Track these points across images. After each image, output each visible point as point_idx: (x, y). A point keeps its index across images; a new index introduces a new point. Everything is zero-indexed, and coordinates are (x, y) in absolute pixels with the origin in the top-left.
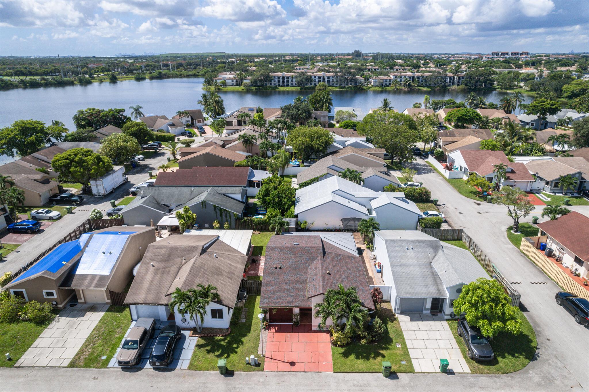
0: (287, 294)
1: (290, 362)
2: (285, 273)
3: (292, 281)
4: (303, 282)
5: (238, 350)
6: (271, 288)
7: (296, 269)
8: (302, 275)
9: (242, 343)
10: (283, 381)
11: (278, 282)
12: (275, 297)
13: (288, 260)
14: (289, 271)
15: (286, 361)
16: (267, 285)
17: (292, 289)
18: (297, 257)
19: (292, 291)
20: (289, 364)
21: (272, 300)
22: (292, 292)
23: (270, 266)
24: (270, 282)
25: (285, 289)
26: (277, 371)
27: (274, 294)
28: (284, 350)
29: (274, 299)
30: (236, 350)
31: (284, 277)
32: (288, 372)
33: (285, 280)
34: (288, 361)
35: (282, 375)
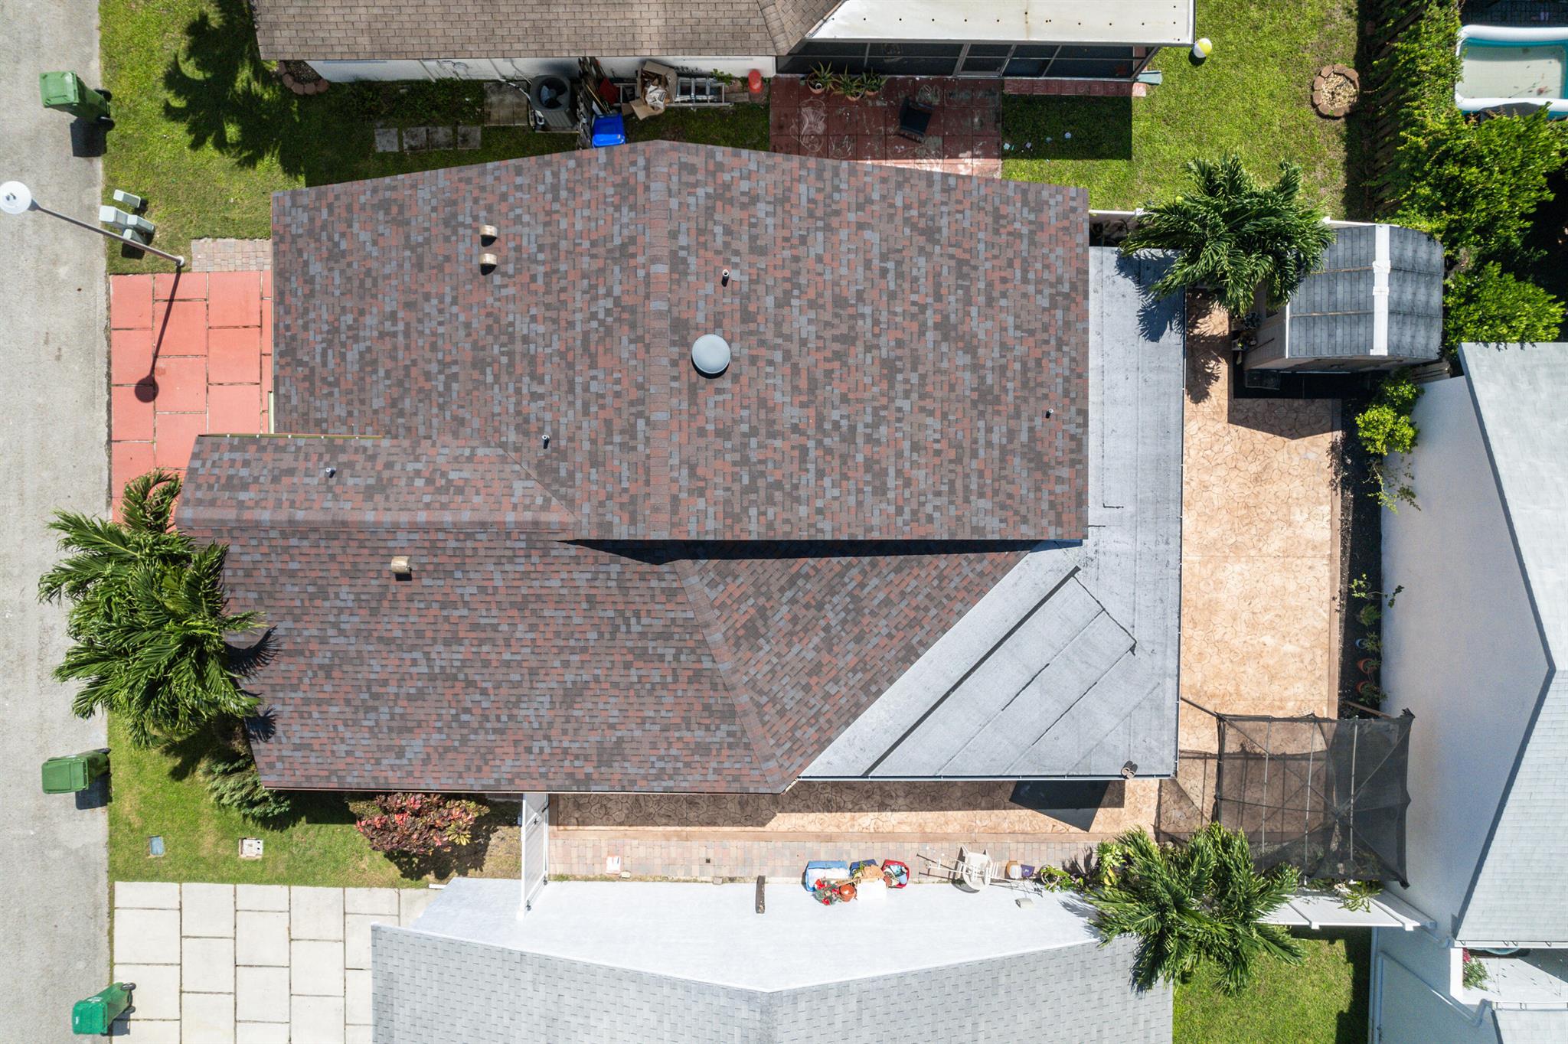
0: (335, 330)
1: (158, 379)
2: (454, 302)
3: (407, 348)
4: (401, 413)
5: (209, 149)
6: (364, 236)
7: (479, 364)
8: (441, 407)
9: (250, 162)
10: (58, 358)
11: (401, 266)
12: (316, 268)
13: (548, 307)
14: (468, 325)
15: (160, 363)
16: (385, 205)
17: (362, 354)
18: (571, 366)
19: (352, 356)
20: (147, 373)
21: (300, 252)
22: (343, 357)
23: (504, 197)
24: (401, 222)
25: (362, 313)
26: (107, 329)
27: (335, 256)
28: (214, 350)
29: (306, 264)
30: (209, 143)
31: (427, 297)
32: (109, 375)
33: (409, 306)
34: (164, 372)
35: (90, 354)
